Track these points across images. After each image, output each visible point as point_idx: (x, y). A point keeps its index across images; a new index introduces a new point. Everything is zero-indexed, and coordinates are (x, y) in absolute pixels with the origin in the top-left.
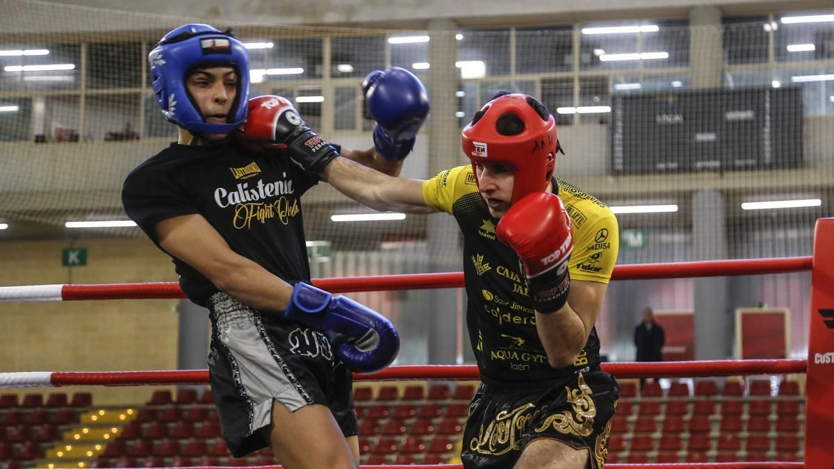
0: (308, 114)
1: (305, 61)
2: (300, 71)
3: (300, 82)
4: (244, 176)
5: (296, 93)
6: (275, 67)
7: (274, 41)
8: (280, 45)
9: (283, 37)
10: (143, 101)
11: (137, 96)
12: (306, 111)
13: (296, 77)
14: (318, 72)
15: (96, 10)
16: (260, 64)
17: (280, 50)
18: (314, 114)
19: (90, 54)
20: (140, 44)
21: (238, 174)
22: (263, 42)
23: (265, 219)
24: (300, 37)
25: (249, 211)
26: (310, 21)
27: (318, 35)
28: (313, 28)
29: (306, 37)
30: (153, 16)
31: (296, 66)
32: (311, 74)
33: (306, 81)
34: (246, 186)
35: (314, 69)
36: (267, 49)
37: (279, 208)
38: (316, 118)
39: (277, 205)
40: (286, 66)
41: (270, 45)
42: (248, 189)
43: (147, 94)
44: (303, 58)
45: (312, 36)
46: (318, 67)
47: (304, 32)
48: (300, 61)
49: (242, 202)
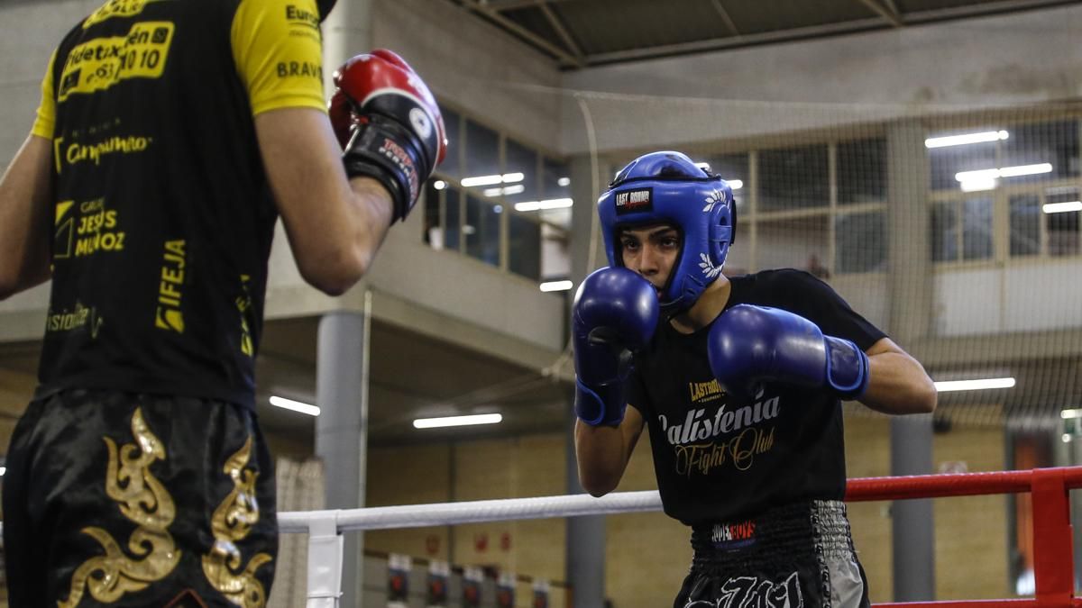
0: (1061, 228)
1: (1054, 155)
2: (1046, 168)
3: (1048, 183)
4: (706, 397)
5: (1042, 200)
6: (1011, 164)
7: (1009, 129)
8: (1017, 134)
9: (1021, 121)
10: (832, 225)
11: (824, 219)
12: (1057, 224)
13: (1043, 177)
14: (1072, 167)
15: (767, 104)
16: (990, 162)
17: (1017, 142)
18: (1069, 228)
19: (761, 166)
20: (826, 146)
21: (698, 393)
22: (993, 130)
23: (710, 468)
24: (1045, 120)
25: (690, 456)
26: (1060, 95)
27: (1070, 116)
28: (1063, 107)
29: (1054, 119)
30: (842, 106)
31: (1042, 161)
32: (1063, 171)
33: (1056, 182)
34: (700, 413)
35: (1067, 165)
36: (1000, 141)
37: (736, 448)
38: (1073, 234)
39: (734, 444)
40: (1027, 162)
41: (1004, 135)
42: (702, 419)
43: (836, 215)
44: (1050, 149)
45: (1062, 117)
46: (1072, 162)
47: (1050, 113)
48: (1047, 154)
49: (681, 444)
